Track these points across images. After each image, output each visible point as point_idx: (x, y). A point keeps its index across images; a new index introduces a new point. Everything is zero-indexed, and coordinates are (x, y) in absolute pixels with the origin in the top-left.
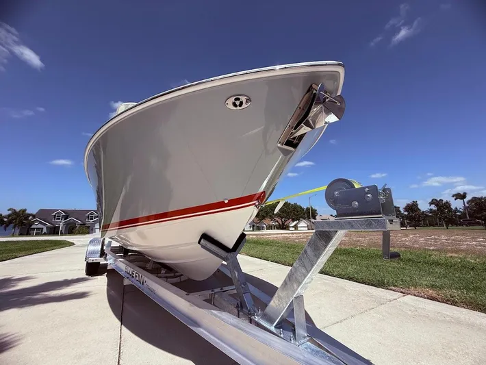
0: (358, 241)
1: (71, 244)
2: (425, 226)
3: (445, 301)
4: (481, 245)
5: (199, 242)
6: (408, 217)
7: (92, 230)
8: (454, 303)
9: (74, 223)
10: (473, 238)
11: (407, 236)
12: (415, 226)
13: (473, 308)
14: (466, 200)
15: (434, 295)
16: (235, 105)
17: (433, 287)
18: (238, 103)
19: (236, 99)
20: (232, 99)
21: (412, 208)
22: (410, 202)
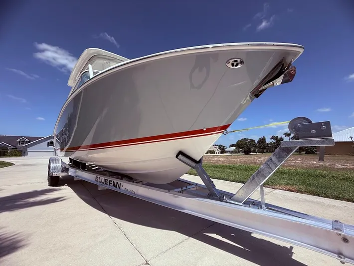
0: (234, 161)
1: (11, 164)
2: (267, 152)
3: (296, 191)
4: (301, 163)
5: (177, 157)
6: (260, 147)
7: (24, 153)
8: (301, 192)
9: (6, 147)
10: (295, 159)
11: (260, 158)
12: (263, 152)
13: (311, 194)
14: (290, 137)
15: (291, 188)
16: (233, 65)
17: (288, 184)
18: (235, 64)
19: (235, 61)
20: (231, 61)
21: (262, 141)
22: (261, 137)
